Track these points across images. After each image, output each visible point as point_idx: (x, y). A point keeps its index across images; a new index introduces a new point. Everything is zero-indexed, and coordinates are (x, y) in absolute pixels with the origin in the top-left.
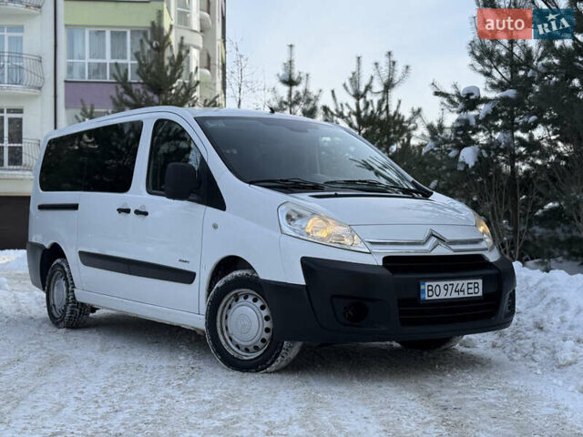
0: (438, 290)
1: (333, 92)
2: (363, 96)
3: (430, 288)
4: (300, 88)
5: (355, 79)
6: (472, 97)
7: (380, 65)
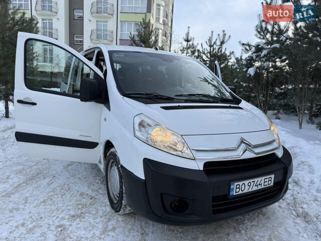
0: (244, 187)
1: (202, 44)
2: (213, 46)
3: (238, 186)
4: (190, 43)
5: (210, 40)
6: (260, 47)
7: (220, 35)
